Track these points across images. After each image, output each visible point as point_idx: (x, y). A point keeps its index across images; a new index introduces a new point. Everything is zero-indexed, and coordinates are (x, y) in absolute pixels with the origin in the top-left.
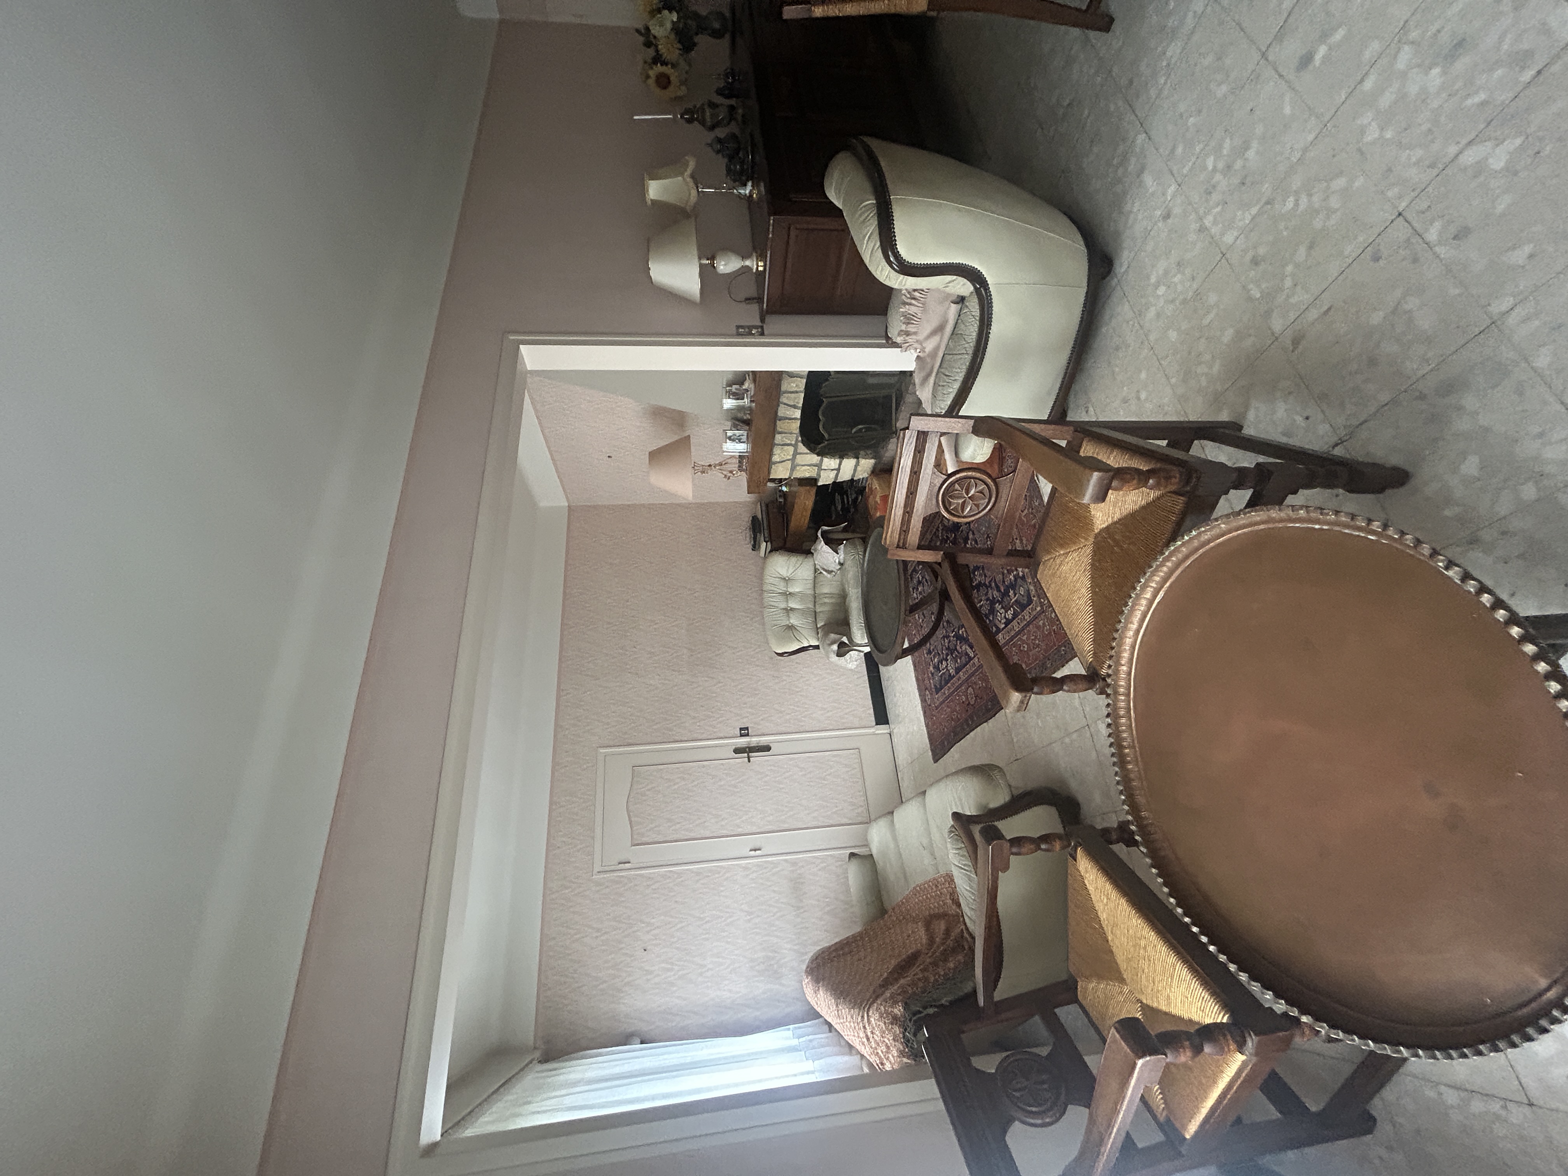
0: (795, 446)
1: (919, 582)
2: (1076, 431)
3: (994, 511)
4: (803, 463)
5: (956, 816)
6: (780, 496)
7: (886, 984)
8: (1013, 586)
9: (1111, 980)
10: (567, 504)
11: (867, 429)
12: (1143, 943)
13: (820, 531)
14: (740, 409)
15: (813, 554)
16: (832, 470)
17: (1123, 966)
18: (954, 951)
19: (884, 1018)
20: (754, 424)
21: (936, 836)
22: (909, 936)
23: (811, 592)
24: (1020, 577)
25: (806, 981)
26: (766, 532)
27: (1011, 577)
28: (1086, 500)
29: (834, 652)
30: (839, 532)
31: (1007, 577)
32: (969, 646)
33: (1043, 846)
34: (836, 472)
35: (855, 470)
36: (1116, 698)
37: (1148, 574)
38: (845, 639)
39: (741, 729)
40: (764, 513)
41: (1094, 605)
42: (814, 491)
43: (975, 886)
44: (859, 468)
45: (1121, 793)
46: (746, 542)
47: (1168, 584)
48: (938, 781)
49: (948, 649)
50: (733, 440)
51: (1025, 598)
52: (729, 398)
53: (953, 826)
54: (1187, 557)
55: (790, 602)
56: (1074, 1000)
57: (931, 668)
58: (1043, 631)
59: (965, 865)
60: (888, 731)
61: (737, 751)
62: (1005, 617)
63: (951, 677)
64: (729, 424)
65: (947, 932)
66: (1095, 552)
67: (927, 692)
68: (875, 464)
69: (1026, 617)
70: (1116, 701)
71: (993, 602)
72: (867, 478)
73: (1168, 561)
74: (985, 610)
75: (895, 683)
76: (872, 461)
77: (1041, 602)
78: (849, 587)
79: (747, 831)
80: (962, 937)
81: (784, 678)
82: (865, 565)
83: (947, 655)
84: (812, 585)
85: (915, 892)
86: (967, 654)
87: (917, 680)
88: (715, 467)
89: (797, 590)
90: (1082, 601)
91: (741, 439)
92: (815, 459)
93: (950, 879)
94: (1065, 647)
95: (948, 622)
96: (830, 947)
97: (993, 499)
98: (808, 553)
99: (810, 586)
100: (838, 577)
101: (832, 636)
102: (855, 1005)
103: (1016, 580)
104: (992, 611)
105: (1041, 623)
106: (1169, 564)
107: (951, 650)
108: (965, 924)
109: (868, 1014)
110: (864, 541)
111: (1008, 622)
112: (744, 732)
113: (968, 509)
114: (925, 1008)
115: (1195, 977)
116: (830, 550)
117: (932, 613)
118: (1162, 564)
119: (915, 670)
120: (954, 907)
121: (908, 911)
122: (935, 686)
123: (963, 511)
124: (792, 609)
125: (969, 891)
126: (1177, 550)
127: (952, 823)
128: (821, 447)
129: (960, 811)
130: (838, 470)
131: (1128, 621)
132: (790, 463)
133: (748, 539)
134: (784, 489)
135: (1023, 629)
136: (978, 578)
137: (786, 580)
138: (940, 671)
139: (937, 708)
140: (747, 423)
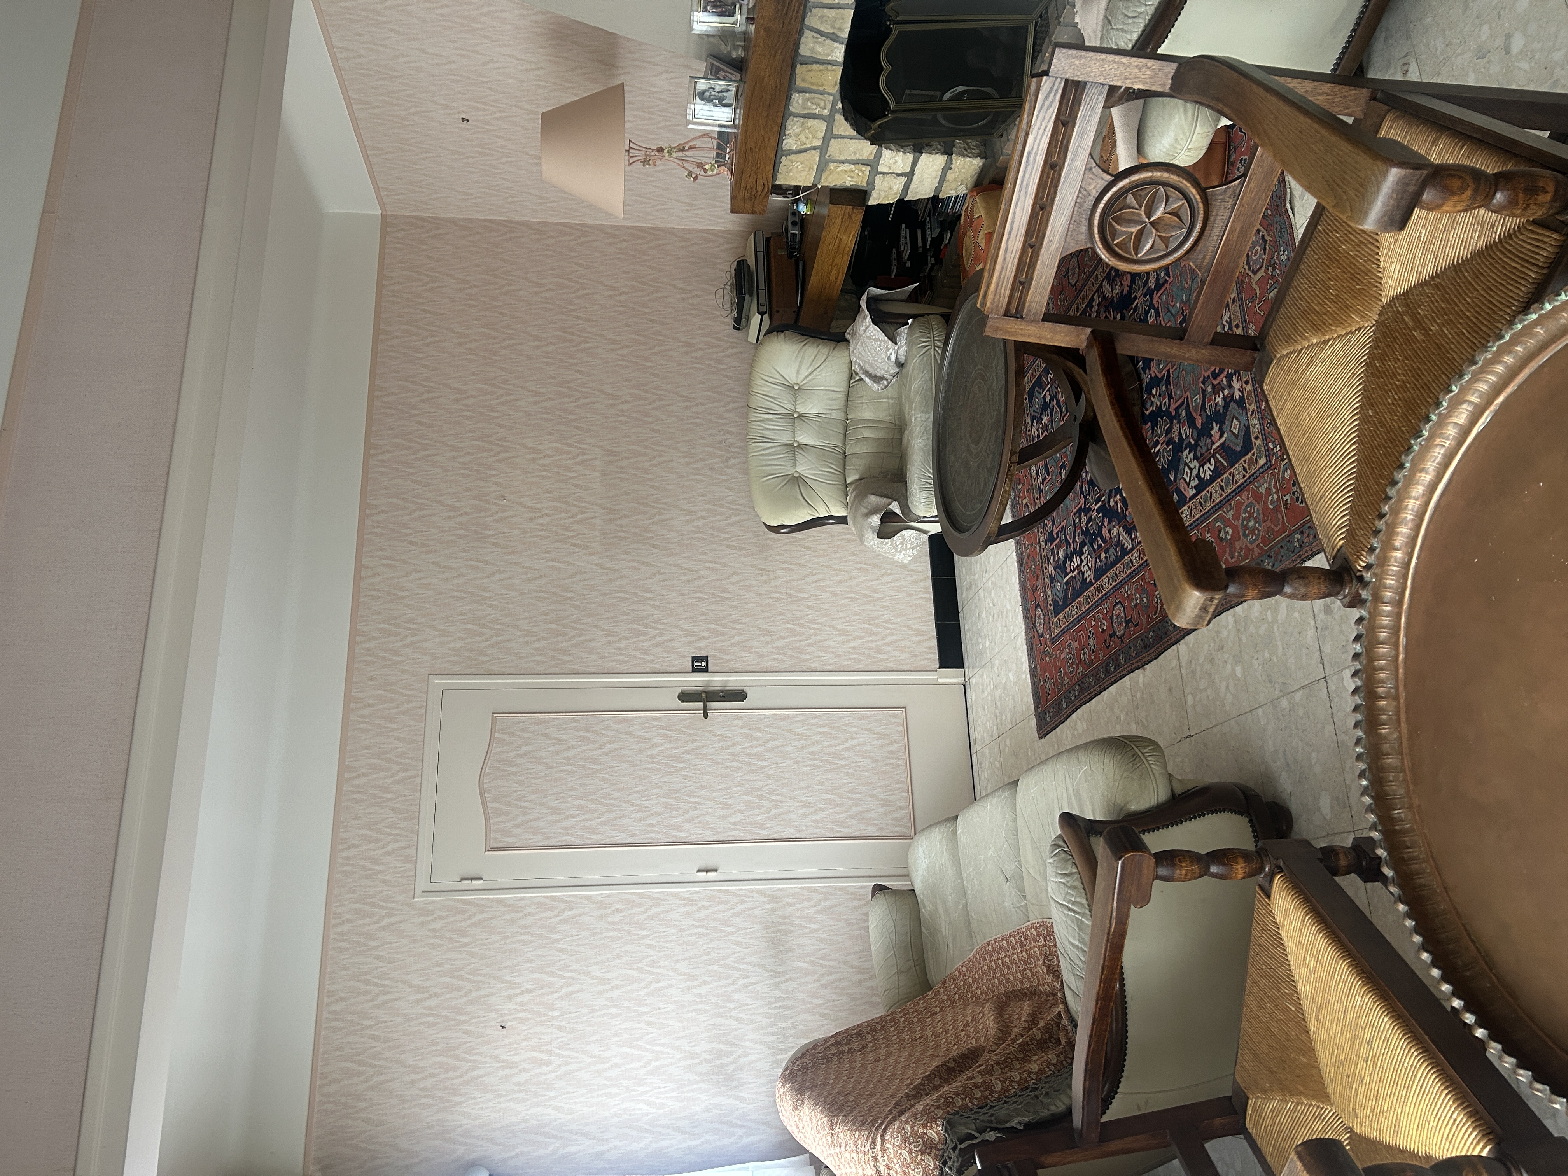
0: (829, 120)
1: (1045, 407)
2: (1373, 98)
3: (1194, 255)
4: (843, 158)
5: (1068, 819)
6: (794, 223)
7: (918, 1093)
8: (1220, 417)
9: (1306, 1097)
10: (380, 212)
11: (974, 96)
12: (1367, 1035)
13: (865, 297)
14: (725, 35)
15: (848, 341)
16: (898, 175)
17: (1328, 1072)
18: (1042, 1045)
19: (911, 1144)
20: (751, 67)
21: (1029, 856)
22: (966, 1025)
23: (837, 415)
24: (1236, 401)
25: (782, 1090)
26: (763, 294)
27: (1219, 400)
28: (1369, 225)
29: (872, 527)
30: (902, 301)
31: (1210, 400)
32: (1125, 528)
33: (1214, 869)
34: (904, 179)
35: (943, 178)
36: (1376, 608)
37: (1467, 378)
38: (895, 507)
39: (695, 659)
40: (760, 255)
41: (1361, 440)
42: (858, 216)
43: (1087, 938)
44: (950, 176)
45: (1362, 775)
46: (724, 313)
47: (1501, 399)
48: (1044, 762)
49: (1086, 533)
50: (709, 100)
51: (1240, 442)
52: (705, 10)
53: (1060, 837)
54: (1543, 347)
55: (798, 433)
56: (1238, 1128)
57: (1051, 568)
58: (1266, 503)
59: (1074, 903)
60: (961, 680)
61: (686, 696)
62: (1198, 476)
63: (1085, 585)
64: (702, 67)
65: (1033, 1019)
66: (1376, 343)
67: (1039, 612)
68: (984, 165)
69: (1237, 477)
70: (1374, 614)
71: (1178, 447)
72: (965, 196)
73: (1510, 352)
74: (1162, 461)
75: (981, 592)
76: (977, 163)
77: (1267, 450)
78: (910, 408)
79: (693, 838)
80: (1058, 1025)
81: (780, 573)
82: (946, 364)
83: (1083, 545)
84: (843, 403)
85: (985, 953)
86: (1119, 543)
87: (1023, 589)
88: (670, 152)
89: (814, 411)
90: (1339, 435)
91: (724, 98)
92: (865, 149)
93: (1046, 931)
94: (1302, 533)
95: (1091, 483)
96: (826, 1040)
97: (1197, 229)
98: (839, 339)
99: (839, 403)
100: (891, 392)
101: (873, 499)
102: (863, 1125)
103: (1226, 406)
104: (1175, 464)
105: (1263, 490)
106: (1509, 359)
107: (1090, 536)
108: (1065, 1003)
109: (882, 1136)
110: (948, 320)
111: (1203, 485)
112: (700, 664)
113: (1148, 246)
114: (981, 1131)
115: (1446, 1088)
116: (881, 336)
117: (1063, 466)
118: (1495, 360)
119: (1021, 571)
120: (1050, 978)
121: (970, 986)
122: (1055, 601)
123: (1137, 250)
124: (800, 446)
125: (1078, 948)
126: (1528, 330)
127: (1059, 832)
128: (879, 126)
129: (1076, 812)
130: (910, 175)
131: (1416, 468)
132: (816, 154)
133: (727, 306)
134: (803, 209)
135: (1229, 499)
136: (1156, 401)
137: (795, 390)
138: (1067, 574)
139: (1054, 640)
140: (739, 66)
